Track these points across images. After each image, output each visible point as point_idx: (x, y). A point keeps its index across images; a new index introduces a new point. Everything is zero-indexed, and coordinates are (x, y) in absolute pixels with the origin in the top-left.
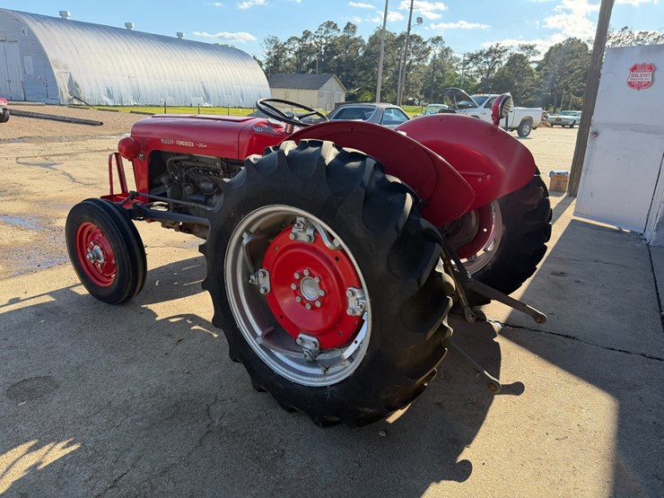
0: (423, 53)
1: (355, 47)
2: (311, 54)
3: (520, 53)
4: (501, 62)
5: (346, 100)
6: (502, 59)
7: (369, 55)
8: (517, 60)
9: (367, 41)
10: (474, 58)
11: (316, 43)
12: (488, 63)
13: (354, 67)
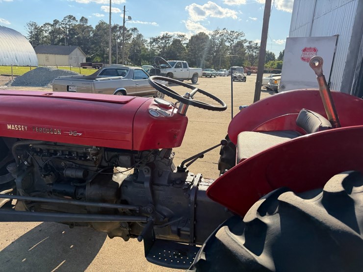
0: (128, 37)
1: (88, 31)
2: (60, 34)
3: (179, 39)
4: (169, 43)
5: (87, 61)
6: (170, 41)
7: (97, 36)
8: (177, 42)
9: (94, 28)
10: (155, 40)
11: (63, 27)
12: (163, 43)
13: (88, 42)
